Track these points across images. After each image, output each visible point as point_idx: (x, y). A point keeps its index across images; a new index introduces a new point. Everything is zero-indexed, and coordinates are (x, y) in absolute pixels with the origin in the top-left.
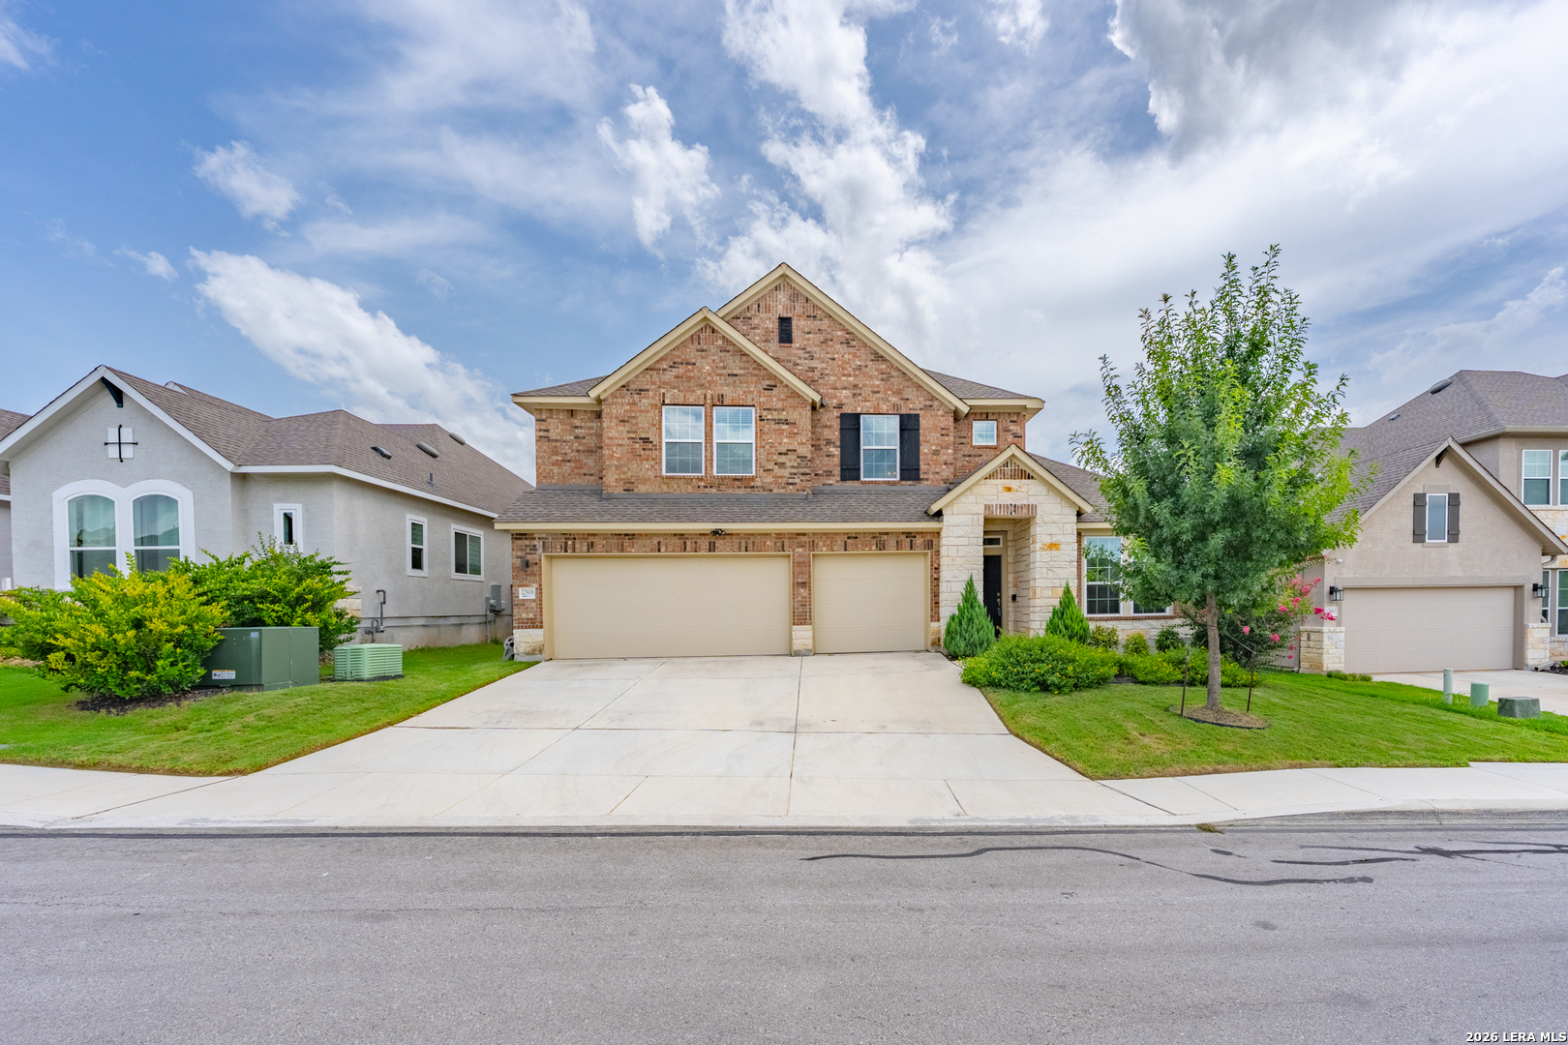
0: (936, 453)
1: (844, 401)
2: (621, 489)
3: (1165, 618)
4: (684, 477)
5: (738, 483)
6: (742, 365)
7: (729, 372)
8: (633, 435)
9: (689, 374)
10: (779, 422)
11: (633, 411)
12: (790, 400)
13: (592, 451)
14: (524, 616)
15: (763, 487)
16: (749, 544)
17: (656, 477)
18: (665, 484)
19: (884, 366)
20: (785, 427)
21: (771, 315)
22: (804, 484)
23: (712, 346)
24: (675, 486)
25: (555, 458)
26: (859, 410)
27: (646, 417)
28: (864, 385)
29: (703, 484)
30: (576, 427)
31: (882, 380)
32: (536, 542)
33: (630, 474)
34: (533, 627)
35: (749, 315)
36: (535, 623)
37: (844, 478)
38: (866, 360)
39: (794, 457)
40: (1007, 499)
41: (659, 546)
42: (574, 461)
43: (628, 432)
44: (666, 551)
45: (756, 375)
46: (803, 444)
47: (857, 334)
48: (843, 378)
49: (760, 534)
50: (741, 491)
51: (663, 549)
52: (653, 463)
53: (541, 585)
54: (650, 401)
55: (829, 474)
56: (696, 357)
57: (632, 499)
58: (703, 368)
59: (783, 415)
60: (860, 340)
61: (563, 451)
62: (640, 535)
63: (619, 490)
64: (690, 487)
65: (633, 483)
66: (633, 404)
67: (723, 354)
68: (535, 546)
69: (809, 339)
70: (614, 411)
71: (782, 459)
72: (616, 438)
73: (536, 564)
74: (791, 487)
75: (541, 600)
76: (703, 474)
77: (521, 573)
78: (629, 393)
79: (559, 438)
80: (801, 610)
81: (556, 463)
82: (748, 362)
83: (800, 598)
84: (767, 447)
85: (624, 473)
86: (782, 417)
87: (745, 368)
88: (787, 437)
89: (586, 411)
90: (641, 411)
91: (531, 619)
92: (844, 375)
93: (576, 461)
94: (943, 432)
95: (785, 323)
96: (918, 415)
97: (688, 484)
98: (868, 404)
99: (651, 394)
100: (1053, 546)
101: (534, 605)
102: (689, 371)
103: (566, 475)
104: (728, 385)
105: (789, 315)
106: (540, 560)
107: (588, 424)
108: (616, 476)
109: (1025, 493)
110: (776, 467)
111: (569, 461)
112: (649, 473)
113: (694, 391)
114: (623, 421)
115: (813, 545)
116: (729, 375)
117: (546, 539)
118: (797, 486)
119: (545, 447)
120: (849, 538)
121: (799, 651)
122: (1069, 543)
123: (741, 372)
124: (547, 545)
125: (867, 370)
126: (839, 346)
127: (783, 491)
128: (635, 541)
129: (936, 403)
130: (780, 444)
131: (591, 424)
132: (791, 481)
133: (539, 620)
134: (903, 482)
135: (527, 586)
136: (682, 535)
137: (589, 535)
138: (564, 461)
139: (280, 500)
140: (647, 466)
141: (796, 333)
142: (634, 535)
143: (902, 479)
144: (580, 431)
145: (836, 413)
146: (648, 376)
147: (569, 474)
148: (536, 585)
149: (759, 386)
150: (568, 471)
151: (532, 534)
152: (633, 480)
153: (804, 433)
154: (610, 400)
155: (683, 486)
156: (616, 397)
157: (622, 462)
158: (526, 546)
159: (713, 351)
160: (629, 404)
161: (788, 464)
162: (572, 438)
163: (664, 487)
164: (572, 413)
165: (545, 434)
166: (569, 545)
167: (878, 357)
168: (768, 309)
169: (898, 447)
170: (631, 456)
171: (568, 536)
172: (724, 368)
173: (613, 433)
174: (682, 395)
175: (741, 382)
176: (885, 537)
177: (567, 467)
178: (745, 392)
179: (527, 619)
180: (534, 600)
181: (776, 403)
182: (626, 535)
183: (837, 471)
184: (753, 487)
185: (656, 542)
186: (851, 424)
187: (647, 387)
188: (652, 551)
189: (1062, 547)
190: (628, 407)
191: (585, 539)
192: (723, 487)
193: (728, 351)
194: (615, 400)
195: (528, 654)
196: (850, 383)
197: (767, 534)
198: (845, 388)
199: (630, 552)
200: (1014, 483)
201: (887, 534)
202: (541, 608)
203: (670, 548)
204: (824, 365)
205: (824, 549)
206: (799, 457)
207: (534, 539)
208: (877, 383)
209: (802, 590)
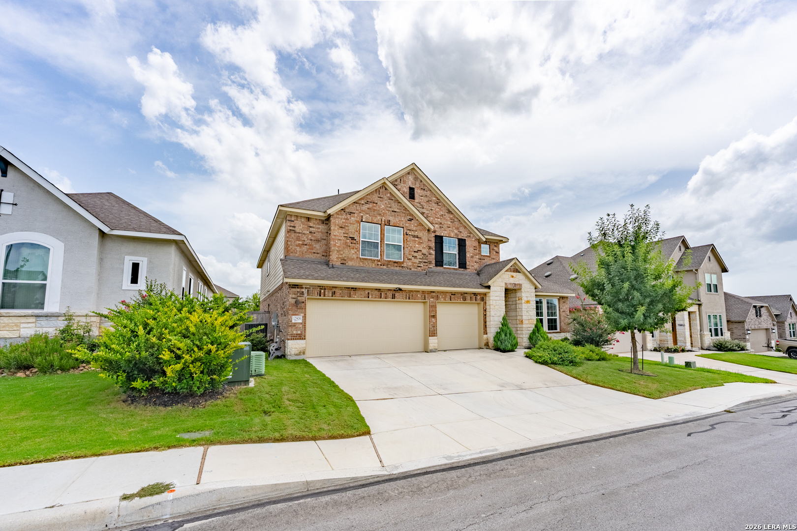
0: (472, 257)
1: (437, 230)
2: (340, 263)
3: (556, 333)
4: (371, 259)
5: (396, 264)
6: (398, 207)
7: (393, 210)
8: (346, 235)
9: (374, 208)
10: (414, 236)
11: (347, 223)
12: (419, 227)
13: (319, 241)
14: (295, 332)
15: (407, 267)
16: (410, 296)
17: (357, 258)
18: (361, 262)
19: (452, 216)
20: (417, 239)
21: (406, 185)
22: (425, 267)
23: (385, 196)
24: (367, 264)
25: (298, 242)
26: (442, 235)
27: (353, 227)
28: (444, 223)
29: (380, 263)
30: (311, 227)
31: (451, 222)
32: (303, 290)
33: (344, 255)
34: (300, 339)
35: (396, 183)
36: (301, 337)
37: (436, 265)
38: (445, 212)
39: (421, 254)
40: (512, 281)
41: (369, 295)
42: (308, 245)
43: (344, 233)
44: (372, 298)
45: (404, 213)
46: (424, 248)
47: (441, 200)
48: (436, 219)
49: (415, 291)
50: (398, 269)
51: (370, 297)
52: (356, 250)
53: (305, 315)
54: (355, 219)
55: (430, 263)
56: (378, 200)
57: (344, 269)
58: (381, 206)
59: (416, 233)
60: (442, 203)
61: (303, 239)
62: (359, 288)
63: (338, 264)
64: (373, 264)
65: (346, 260)
66: (347, 219)
67: (390, 201)
68: (303, 292)
69: (422, 199)
70: (337, 222)
71: (416, 254)
72: (338, 236)
73: (303, 302)
74: (419, 268)
75: (305, 323)
76: (379, 258)
77: (294, 308)
78: (345, 213)
79: (301, 231)
80: (432, 329)
81: (298, 245)
82: (401, 206)
83: (432, 323)
84: (409, 248)
85: (341, 254)
86: (416, 234)
87: (399, 209)
88: (418, 244)
89: (316, 219)
90: (350, 223)
91: (299, 334)
92: (436, 218)
93: (310, 245)
94: (475, 248)
95: (412, 190)
96: (465, 240)
97: (373, 263)
98: (446, 232)
99: (356, 215)
100: (528, 302)
101: (301, 326)
102: (374, 206)
103: (304, 252)
104: (392, 216)
105: (413, 187)
106: (305, 300)
107: (317, 226)
108: (337, 256)
109: (519, 279)
110: (413, 258)
111: (306, 245)
112: (354, 255)
113: (376, 217)
114: (341, 227)
115: (437, 298)
116: (392, 211)
117: (309, 288)
118: (422, 268)
119: (293, 236)
120: (452, 295)
121: (432, 350)
122: (533, 301)
123: (397, 210)
124: (309, 292)
125: (445, 217)
126: (434, 204)
127: (416, 270)
128: (357, 292)
129: (472, 235)
130: (415, 247)
131: (319, 226)
132: (419, 265)
133: (303, 335)
134: (460, 269)
135: (297, 315)
136: (380, 290)
137: (333, 287)
138: (303, 244)
139: (129, 254)
140: (353, 252)
141: (416, 196)
142: (356, 288)
143: (460, 267)
144: (313, 229)
145: (433, 235)
146: (355, 206)
147: (306, 252)
148: (303, 315)
149: (406, 218)
150: (305, 250)
151: (301, 285)
152: (346, 259)
153: (425, 243)
154: (335, 216)
155: (370, 264)
156: (338, 214)
157: (340, 249)
158: (298, 292)
159: (385, 198)
160: (345, 219)
161: (418, 257)
162: (308, 232)
163: (361, 263)
164: (309, 219)
165: (293, 229)
166: (322, 292)
167: (450, 212)
168: (405, 182)
169: (457, 253)
170: (345, 246)
171: (321, 287)
172: (390, 207)
173: (336, 233)
174: (371, 218)
175: (398, 215)
176: (466, 295)
177: (305, 248)
178: (399, 220)
179: (297, 334)
180: (301, 324)
181: (413, 227)
182: (352, 288)
183: (434, 262)
184: (403, 267)
185: (367, 293)
186: (439, 240)
187: (354, 212)
188: (365, 297)
189: (531, 302)
190: (344, 221)
191: (331, 289)
192: (389, 266)
193: (392, 200)
194: (338, 216)
195: (297, 355)
196: (439, 221)
197: (418, 291)
198: (437, 224)
199: (354, 297)
200: (514, 274)
201: (467, 293)
202: (305, 328)
203: (374, 296)
204: (428, 212)
205: (442, 299)
206: (422, 254)
207: (303, 288)
208: (449, 223)
209: (433, 319)
